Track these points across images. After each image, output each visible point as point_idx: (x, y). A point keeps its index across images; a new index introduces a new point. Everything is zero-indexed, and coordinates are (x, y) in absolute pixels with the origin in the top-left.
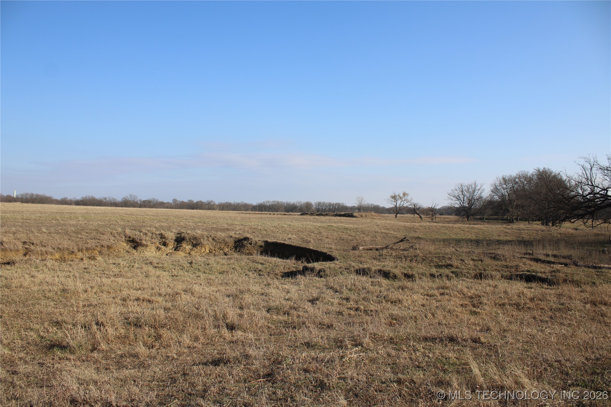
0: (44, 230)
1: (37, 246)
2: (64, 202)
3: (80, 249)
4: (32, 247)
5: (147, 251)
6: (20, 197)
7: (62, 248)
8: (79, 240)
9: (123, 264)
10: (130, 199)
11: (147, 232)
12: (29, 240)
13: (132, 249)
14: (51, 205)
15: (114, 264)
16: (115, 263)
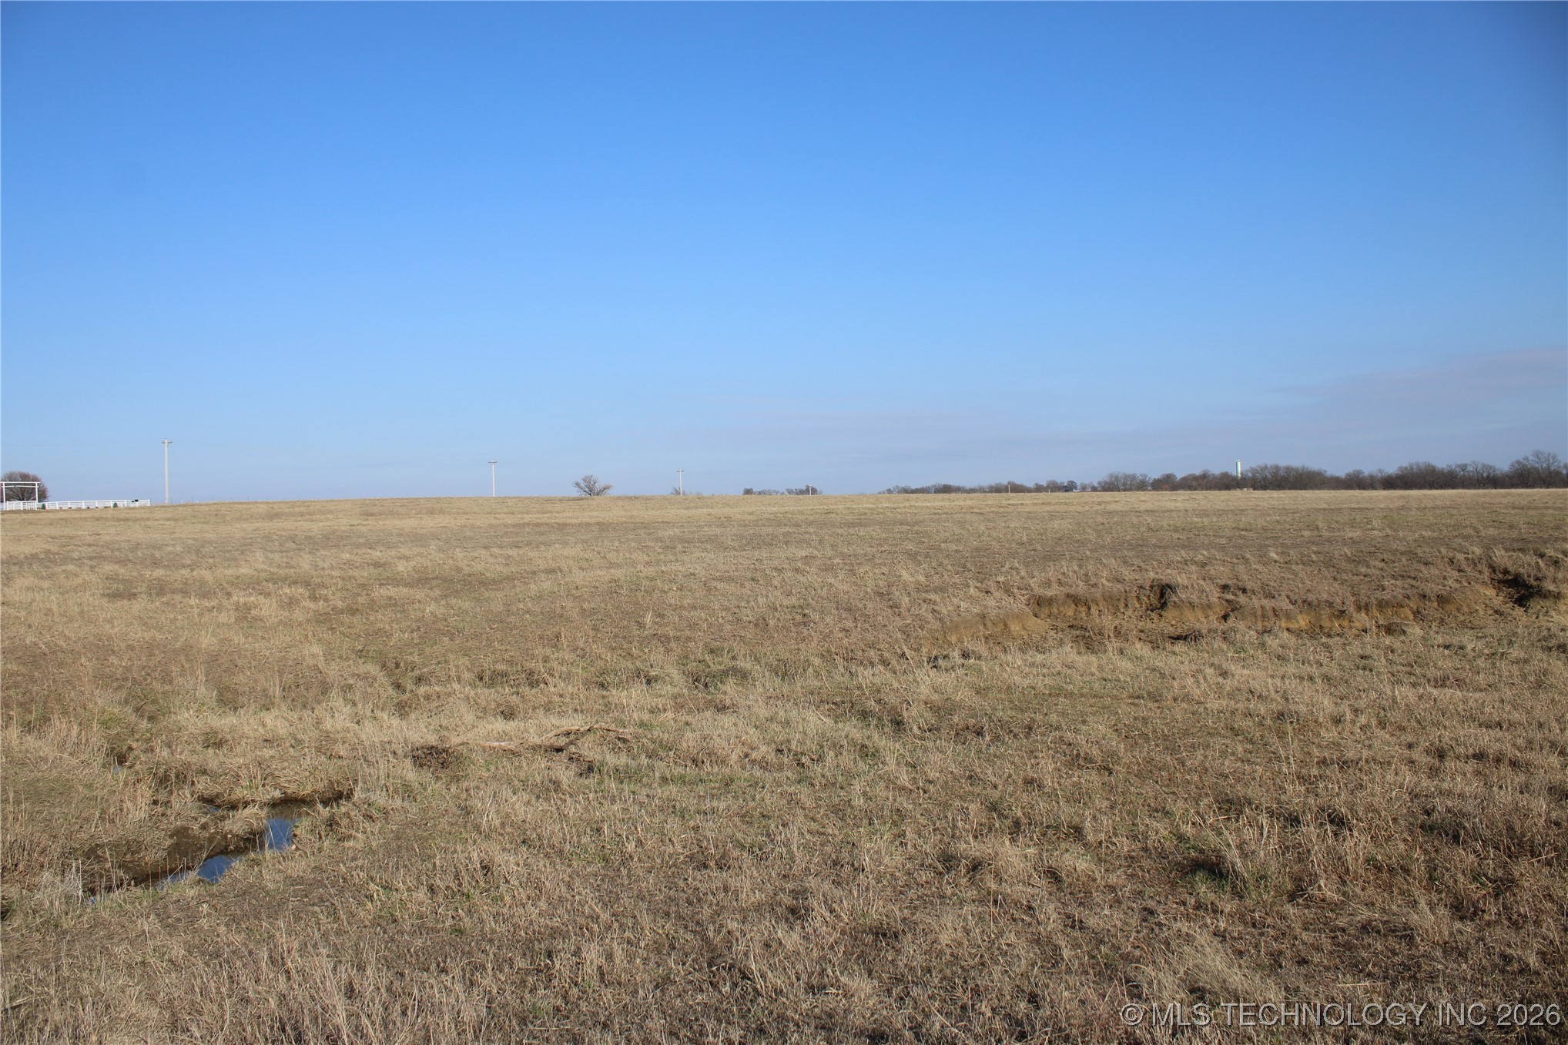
0: (1274, 555)
1: (1253, 596)
2: (1356, 482)
3: (1363, 604)
4: (1242, 599)
5: (1559, 612)
6: (1250, 475)
7: (1315, 602)
8: (1361, 580)
9: (1473, 650)
10: (1537, 465)
11: (1560, 556)
12: (1235, 581)
13: (1511, 604)
14: (1316, 491)
15: (1447, 647)
16: (1449, 646)
